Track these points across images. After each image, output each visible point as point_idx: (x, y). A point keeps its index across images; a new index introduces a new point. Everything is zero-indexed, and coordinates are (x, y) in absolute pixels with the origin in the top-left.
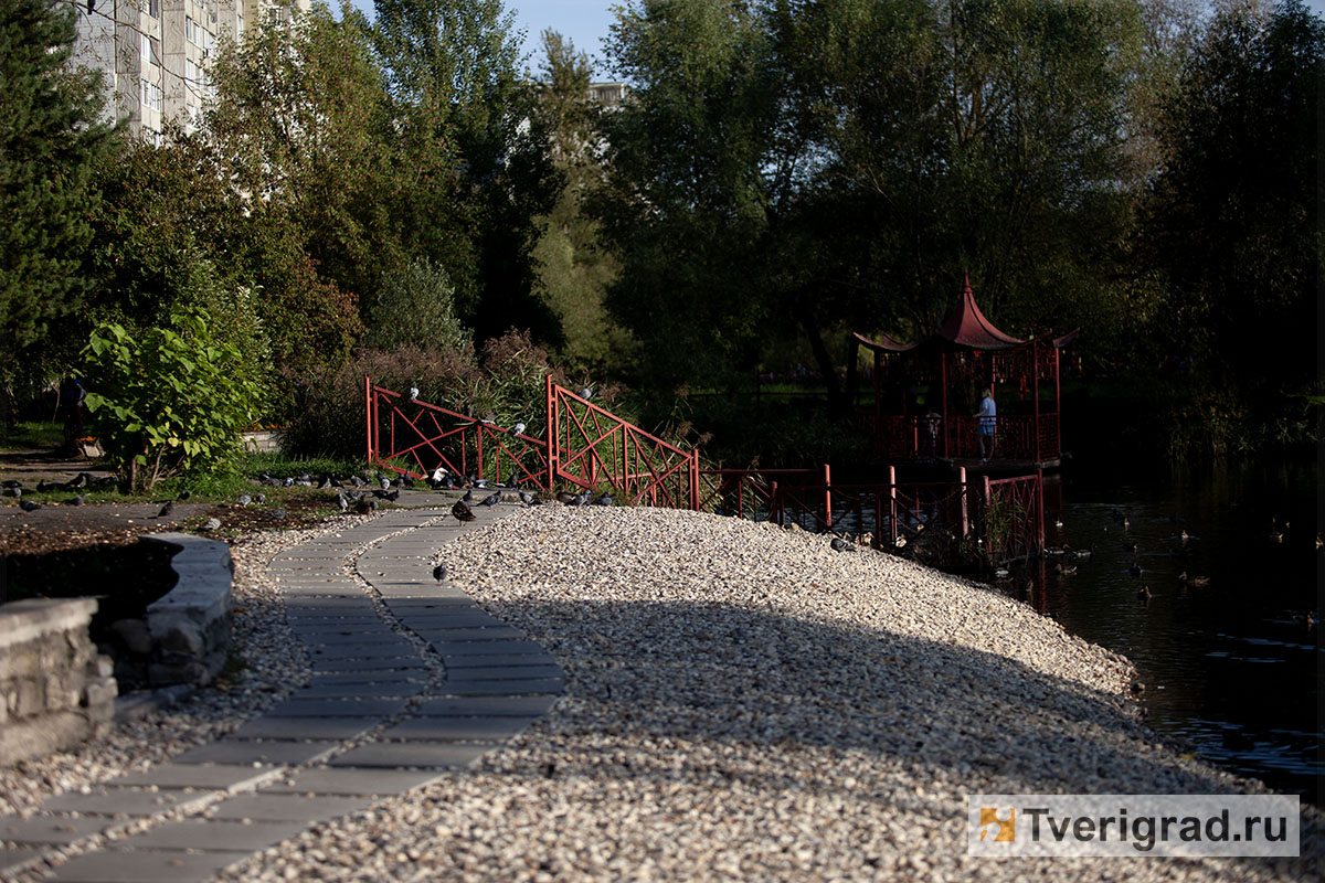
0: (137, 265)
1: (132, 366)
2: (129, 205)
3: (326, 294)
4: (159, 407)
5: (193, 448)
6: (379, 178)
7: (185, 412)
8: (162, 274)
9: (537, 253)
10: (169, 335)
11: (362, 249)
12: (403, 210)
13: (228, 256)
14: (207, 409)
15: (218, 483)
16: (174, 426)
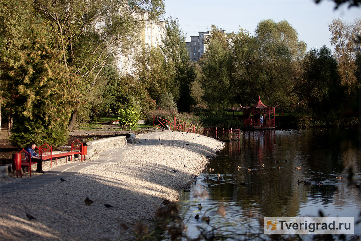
0: (122, 96)
1: (124, 114)
2: (121, 87)
3: (151, 100)
4: (127, 119)
5: (131, 124)
6: (162, 76)
7: (130, 119)
8: (126, 97)
9: (191, 89)
10: (128, 110)
11: (159, 89)
12: (166, 82)
13: (136, 94)
14: (133, 119)
15: (134, 128)
16: (129, 121)
